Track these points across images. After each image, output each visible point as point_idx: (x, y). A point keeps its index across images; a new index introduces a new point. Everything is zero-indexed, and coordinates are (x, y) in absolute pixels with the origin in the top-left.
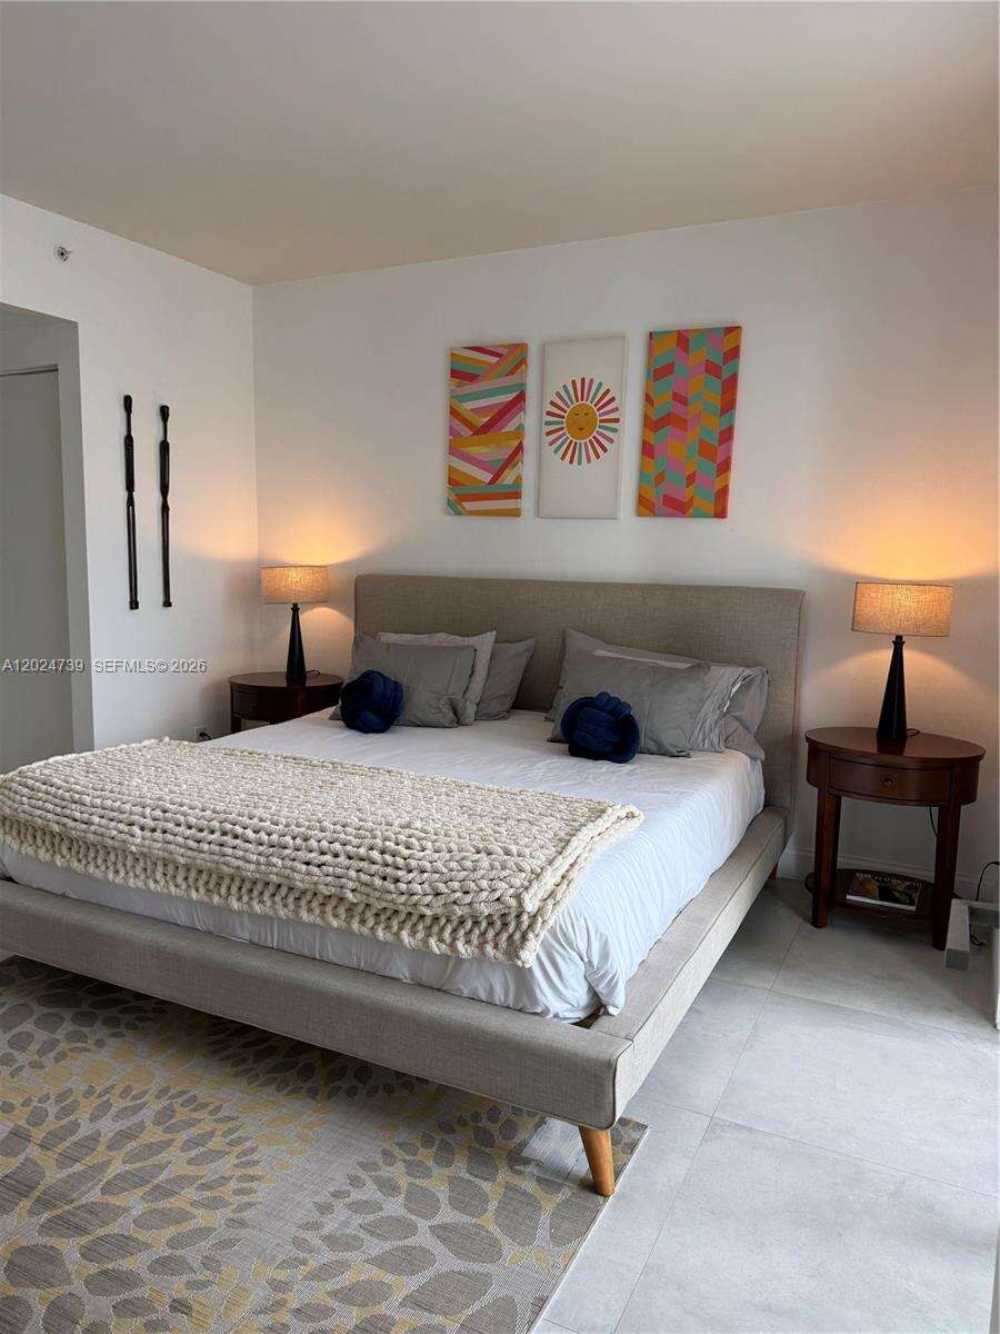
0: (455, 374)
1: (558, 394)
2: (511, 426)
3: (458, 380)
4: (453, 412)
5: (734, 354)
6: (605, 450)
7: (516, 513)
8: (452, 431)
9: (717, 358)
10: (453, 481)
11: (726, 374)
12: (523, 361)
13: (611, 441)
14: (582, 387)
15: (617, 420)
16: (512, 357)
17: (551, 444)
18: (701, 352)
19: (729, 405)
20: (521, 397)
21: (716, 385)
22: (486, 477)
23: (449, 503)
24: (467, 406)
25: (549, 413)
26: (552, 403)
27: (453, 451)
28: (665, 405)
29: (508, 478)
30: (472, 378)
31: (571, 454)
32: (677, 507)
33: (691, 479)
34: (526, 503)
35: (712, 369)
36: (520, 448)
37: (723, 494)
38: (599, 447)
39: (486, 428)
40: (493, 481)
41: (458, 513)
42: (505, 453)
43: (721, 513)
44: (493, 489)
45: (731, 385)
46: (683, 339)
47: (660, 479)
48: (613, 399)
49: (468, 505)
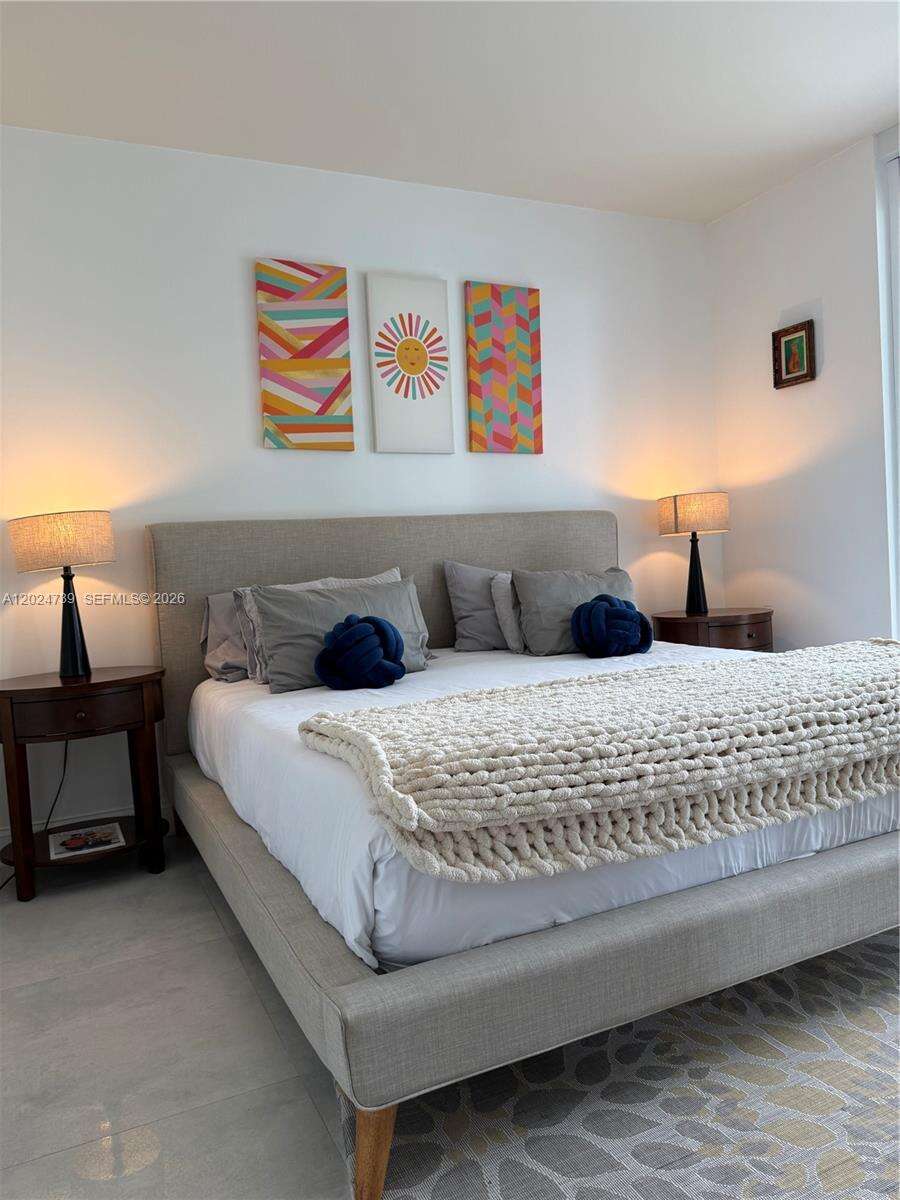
0: (261, 286)
1: (386, 326)
2: (337, 354)
3: (268, 294)
4: (262, 328)
5: (535, 312)
6: (438, 387)
7: (348, 447)
8: (263, 350)
9: (526, 315)
10: (269, 407)
11: (533, 329)
12: (344, 287)
13: (443, 379)
14: (409, 323)
15: (445, 359)
16: (331, 280)
17: (384, 375)
18: (511, 307)
19: (536, 357)
20: (344, 325)
21: (527, 337)
22: (315, 406)
23: (266, 433)
24: (283, 326)
25: (378, 344)
26: (380, 334)
27: (264, 373)
28: (485, 349)
29: (339, 409)
30: (286, 295)
31: (405, 388)
32: (505, 444)
33: (514, 418)
34: (359, 436)
35: (521, 323)
36: (347, 379)
37: (538, 432)
38: (432, 384)
39: (307, 352)
40: (321, 412)
41: (281, 447)
42: (335, 383)
43: (539, 450)
44: (319, 420)
45: (536, 338)
46: (495, 291)
47: (488, 417)
48: (440, 339)
49: (295, 438)
